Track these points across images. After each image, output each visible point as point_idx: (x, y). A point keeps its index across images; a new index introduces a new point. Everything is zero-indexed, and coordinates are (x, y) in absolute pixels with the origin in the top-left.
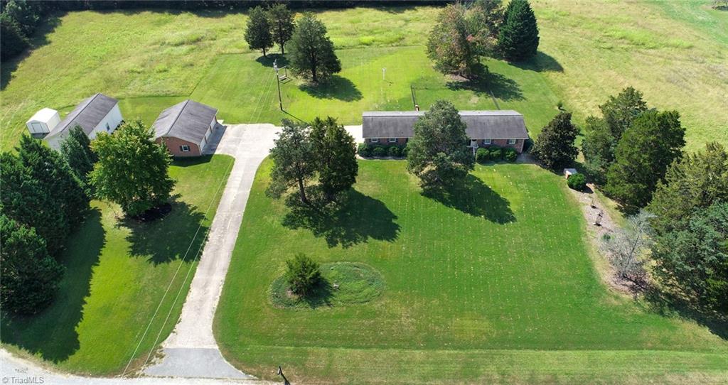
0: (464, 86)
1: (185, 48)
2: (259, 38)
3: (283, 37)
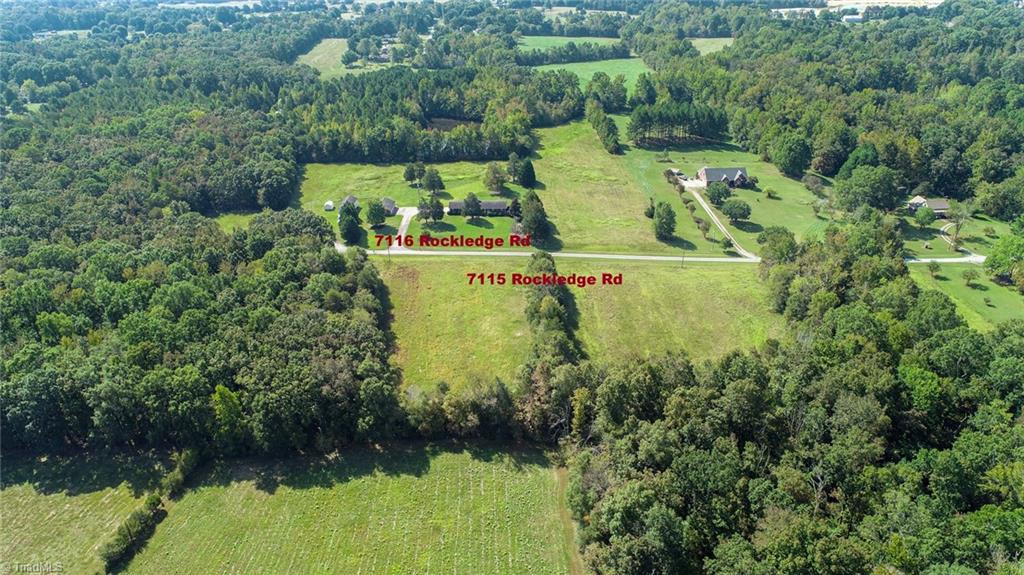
0: (498, 195)
1: (373, 181)
2: (410, 176)
3: (421, 175)
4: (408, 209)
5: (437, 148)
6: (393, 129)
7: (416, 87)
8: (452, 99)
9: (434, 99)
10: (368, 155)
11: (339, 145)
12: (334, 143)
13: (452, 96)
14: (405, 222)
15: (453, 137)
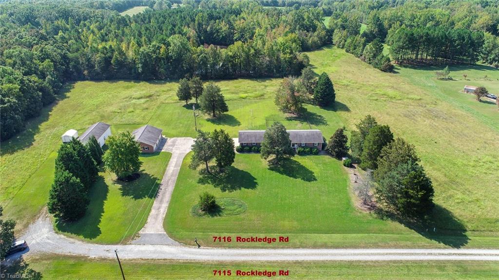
0: (295, 119)
1: (143, 101)
2: (185, 95)
3: (198, 94)
4: (180, 140)
5: (214, 65)
6: (168, 45)
7: (194, 20)
8: (224, 29)
9: (209, 29)
10: (143, 72)
11: (112, 62)
12: (107, 61)
13: (223, 27)
14: (173, 168)
15: (230, 54)
